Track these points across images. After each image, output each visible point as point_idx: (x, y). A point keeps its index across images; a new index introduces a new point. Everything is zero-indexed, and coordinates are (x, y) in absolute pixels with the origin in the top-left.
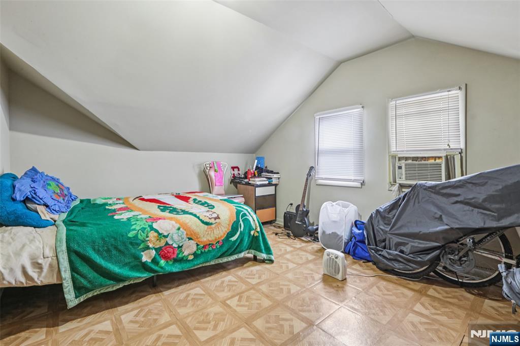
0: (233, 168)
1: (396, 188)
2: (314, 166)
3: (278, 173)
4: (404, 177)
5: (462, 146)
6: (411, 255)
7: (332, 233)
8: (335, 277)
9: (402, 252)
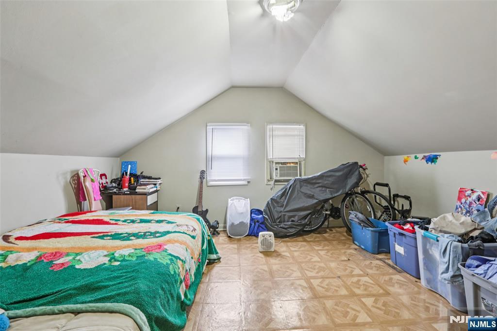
0: (101, 175)
1: (272, 183)
2: (205, 170)
3: (160, 179)
4: (279, 175)
5: (304, 157)
6: (299, 221)
7: (240, 223)
8: (269, 251)
9: (293, 221)
